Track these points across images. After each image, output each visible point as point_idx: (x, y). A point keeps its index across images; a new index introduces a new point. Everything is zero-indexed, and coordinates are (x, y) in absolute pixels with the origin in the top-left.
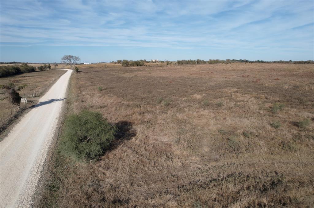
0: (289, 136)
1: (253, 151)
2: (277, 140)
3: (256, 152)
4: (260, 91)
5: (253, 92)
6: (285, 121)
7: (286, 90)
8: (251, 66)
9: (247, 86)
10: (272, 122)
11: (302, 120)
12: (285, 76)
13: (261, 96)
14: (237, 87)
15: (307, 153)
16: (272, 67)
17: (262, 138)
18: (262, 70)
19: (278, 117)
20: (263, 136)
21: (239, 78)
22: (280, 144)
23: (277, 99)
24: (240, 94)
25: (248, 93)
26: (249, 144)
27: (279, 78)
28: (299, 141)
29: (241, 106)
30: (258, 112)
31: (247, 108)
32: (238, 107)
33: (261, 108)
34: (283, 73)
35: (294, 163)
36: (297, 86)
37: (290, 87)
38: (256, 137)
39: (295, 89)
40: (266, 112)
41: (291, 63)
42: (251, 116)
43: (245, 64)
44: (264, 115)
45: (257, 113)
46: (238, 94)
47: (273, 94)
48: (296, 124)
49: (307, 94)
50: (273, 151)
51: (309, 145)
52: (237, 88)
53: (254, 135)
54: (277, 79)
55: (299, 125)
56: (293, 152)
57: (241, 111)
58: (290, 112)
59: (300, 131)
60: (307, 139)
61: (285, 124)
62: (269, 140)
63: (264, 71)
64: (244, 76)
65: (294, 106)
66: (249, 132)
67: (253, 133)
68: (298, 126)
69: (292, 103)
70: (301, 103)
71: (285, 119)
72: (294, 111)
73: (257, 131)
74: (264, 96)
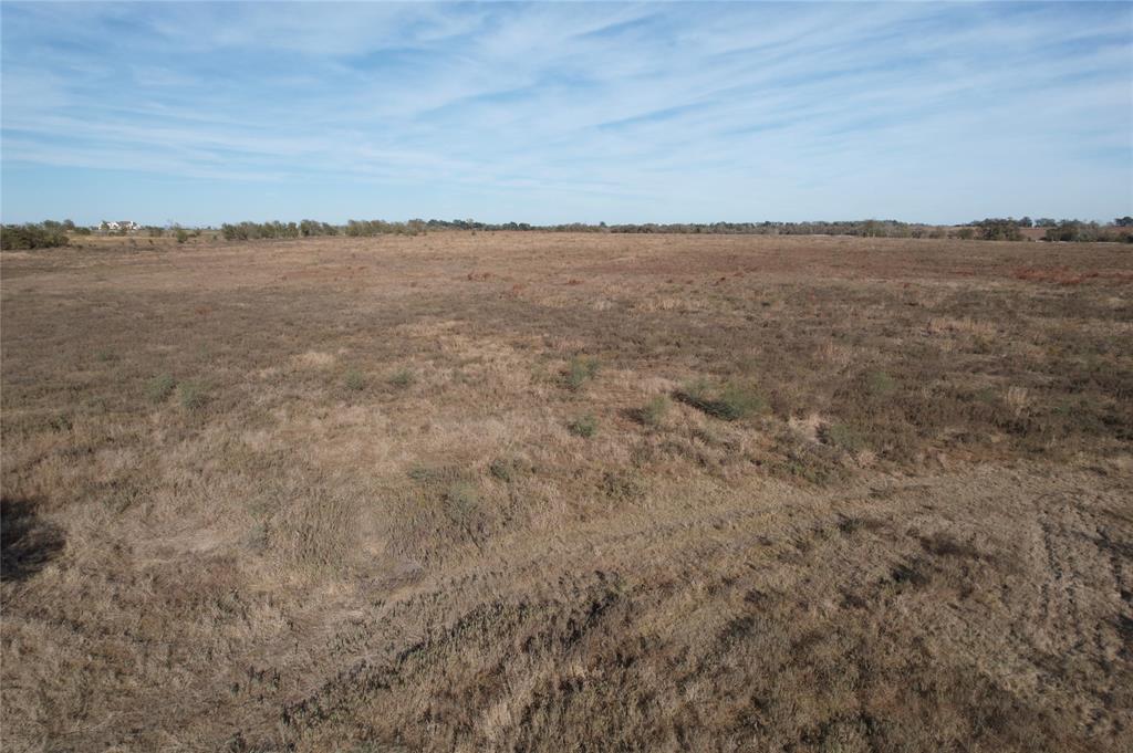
0: (622, 454)
1: (529, 520)
2: (591, 473)
3: (535, 522)
4: (527, 324)
5: (508, 329)
6: (607, 410)
7: (602, 315)
8: (493, 241)
9: (486, 310)
10: (571, 420)
11: (649, 402)
12: (592, 271)
13: (532, 340)
14: (454, 315)
15: (670, 495)
16: (555, 244)
17: (548, 476)
18: (528, 255)
19: (587, 400)
20: (551, 468)
21: (456, 282)
22: (601, 484)
23: (580, 344)
24: (467, 339)
25: (492, 333)
26: (513, 500)
27: (578, 279)
28: (649, 464)
29: (474, 378)
30: (529, 392)
31: (493, 383)
32: (464, 381)
33: (536, 378)
34: (588, 261)
35: (642, 533)
36: (628, 302)
37: (609, 305)
38: (531, 473)
39: (622, 312)
40: (552, 389)
41: (604, 232)
42: (510, 409)
43: (473, 234)
44: (548, 400)
45: (527, 395)
46: (459, 339)
47: (567, 329)
48: (637, 416)
49: (654, 322)
50: (584, 509)
51: (673, 471)
52: (456, 319)
53: (525, 470)
54: (573, 283)
55: (644, 416)
56: (637, 501)
57: (475, 396)
58: (616, 382)
59: (648, 434)
60: (666, 456)
61: (608, 420)
62: (571, 477)
63: (534, 256)
64: (473, 276)
65: (624, 361)
66: (510, 462)
67: (521, 461)
68: (641, 421)
69: (619, 352)
70: (641, 350)
71: (606, 404)
72: (626, 377)
73: (531, 452)
74: (539, 337)
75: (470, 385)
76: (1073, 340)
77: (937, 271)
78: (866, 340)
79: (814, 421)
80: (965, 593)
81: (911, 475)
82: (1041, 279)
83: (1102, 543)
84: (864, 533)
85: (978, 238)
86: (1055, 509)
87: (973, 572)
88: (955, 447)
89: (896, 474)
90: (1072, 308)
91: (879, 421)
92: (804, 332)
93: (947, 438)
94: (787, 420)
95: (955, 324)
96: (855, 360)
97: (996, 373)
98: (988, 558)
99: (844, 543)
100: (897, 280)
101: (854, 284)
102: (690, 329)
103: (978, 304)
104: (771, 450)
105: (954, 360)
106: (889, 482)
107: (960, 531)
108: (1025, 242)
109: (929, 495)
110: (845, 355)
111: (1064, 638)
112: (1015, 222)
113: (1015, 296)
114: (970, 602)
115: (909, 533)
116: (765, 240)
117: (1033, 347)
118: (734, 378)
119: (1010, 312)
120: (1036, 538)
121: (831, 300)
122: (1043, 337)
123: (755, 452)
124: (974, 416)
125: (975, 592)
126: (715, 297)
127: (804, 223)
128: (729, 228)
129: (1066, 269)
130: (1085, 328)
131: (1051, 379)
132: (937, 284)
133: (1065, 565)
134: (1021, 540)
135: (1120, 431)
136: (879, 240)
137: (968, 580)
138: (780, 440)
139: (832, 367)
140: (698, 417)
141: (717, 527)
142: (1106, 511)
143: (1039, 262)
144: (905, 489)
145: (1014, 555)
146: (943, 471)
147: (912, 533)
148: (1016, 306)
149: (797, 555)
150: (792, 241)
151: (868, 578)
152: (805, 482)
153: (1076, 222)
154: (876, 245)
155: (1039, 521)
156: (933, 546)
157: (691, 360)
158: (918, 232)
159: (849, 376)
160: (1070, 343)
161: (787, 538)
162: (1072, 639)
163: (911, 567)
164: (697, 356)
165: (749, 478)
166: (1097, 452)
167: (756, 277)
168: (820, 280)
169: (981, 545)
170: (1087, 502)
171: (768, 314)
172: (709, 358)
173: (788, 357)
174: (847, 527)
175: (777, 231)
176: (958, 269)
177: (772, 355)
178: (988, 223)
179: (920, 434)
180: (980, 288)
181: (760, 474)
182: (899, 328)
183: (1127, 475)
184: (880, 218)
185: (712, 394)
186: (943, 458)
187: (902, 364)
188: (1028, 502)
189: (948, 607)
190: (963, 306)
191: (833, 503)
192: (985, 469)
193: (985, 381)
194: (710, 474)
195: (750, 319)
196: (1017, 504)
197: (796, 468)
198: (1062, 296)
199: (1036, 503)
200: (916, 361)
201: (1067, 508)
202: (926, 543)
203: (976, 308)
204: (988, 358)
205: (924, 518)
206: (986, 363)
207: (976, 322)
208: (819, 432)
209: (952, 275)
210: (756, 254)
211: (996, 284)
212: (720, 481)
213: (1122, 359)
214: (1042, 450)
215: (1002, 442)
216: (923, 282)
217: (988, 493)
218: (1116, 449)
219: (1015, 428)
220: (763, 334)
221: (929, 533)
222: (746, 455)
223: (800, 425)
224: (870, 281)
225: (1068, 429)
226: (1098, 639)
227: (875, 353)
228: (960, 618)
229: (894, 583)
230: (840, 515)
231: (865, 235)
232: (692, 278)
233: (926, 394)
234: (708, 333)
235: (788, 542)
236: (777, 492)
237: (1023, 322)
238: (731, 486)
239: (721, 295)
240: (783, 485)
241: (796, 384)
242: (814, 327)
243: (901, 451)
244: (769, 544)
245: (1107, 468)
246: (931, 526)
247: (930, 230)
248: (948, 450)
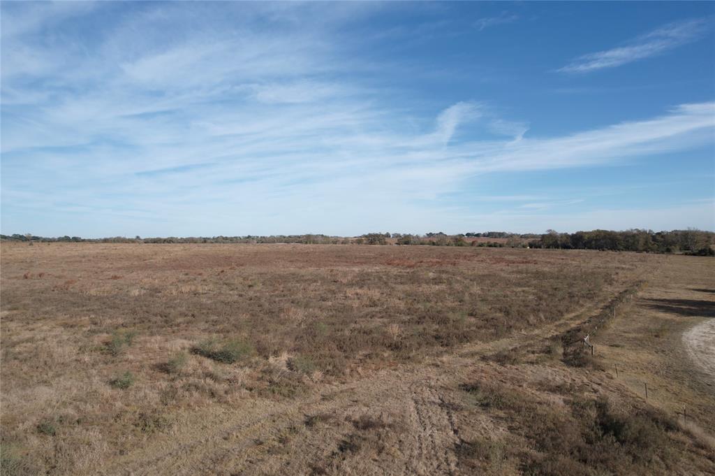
0: (154, 397)
1: (73, 463)
2: (128, 416)
3: (79, 465)
4: (77, 309)
5: (59, 314)
6: (142, 367)
7: (137, 299)
8: (48, 250)
9: (40, 300)
10: (113, 377)
11: (173, 357)
12: (130, 269)
13: (81, 321)
14: (9, 306)
15: (191, 421)
16: (101, 251)
17: (92, 424)
18: (78, 259)
19: (126, 361)
20: (94, 417)
21: (15, 280)
22: (137, 422)
23: (120, 321)
24: (21, 324)
25: (44, 318)
26: (58, 449)
27: (117, 274)
28: (174, 402)
29: (25, 354)
30: (76, 360)
31: (43, 357)
32: (15, 359)
33: (82, 349)
34: (126, 262)
35: (171, 454)
36: (156, 289)
37: (143, 291)
38: (76, 425)
39: (152, 296)
40: (97, 356)
41: (138, 242)
42: (59, 376)
43: (31, 244)
44: (93, 365)
45: (75, 363)
46: (13, 325)
47: (110, 310)
48: (164, 368)
49: (175, 302)
50: (123, 444)
51: (192, 404)
52: (9, 310)
53: (70, 423)
54: (115, 277)
55: (169, 367)
56: (166, 430)
57: (25, 368)
58: (148, 345)
59: (173, 380)
60: (187, 394)
61: (143, 374)
62: (112, 421)
63: (83, 260)
64: (29, 275)
65: (154, 330)
66: (57, 418)
67: (67, 416)
68: (168, 372)
69: (151, 324)
70: (166, 322)
71: (140, 362)
72: (155, 342)
73: (77, 408)
74: (87, 318)
75: (21, 361)
76: (416, 296)
77: (347, 262)
78: (311, 304)
79: (285, 357)
80: (380, 450)
81: (344, 383)
82: (398, 265)
83: (442, 405)
84: (320, 424)
85: (366, 244)
86: (419, 390)
87: (383, 436)
88: (366, 362)
89: (335, 384)
90: (414, 279)
91: (322, 352)
92: (275, 302)
93: (361, 358)
94: (268, 359)
95: (359, 291)
96: (306, 317)
97: (382, 317)
98: (390, 426)
99: (309, 433)
100: (327, 268)
101: (303, 272)
102: (201, 305)
103: (369, 279)
104: (259, 379)
105: (361, 312)
106: (331, 389)
107: (373, 412)
108: (389, 245)
109: (354, 393)
110: (300, 314)
111: (431, 464)
112: (383, 235)
113: (387, 274)
114: (383, 455)
115: (346, 419)
116: (248, 247)
117: (398, 301)
118: (232, 335)
119: (385, 283)
120: (412, 409)
121: (289, 282)
122: (402, 296)
123: (248, 382)
124: (374, 343)
125: (386, 448)
126: (217, 283)
127: (271, 236)
128: (225, 240)
129: (408, 259)
130: (421, 289)
131: (409, 317)
132: (348, 269)
133: (427, 421)
134: (405, 411)
135: (442, 342)
136: (315, 246)
137: (381, 441)
138: (264, 372)
139: (293, 322)
140: (208, 363)
141: (225, 439)
142: (441, 387)
143: (396, 256)
144: (341, 392)
145: (403, 421)
146: (361, 377)
147: (348, 419)
148: (388, 280)
149: (279, 447)
150: (265, 247)
151: (325, 453)
152: (281, 397)
153: (410, 235)
154: (313, 249)
155: (412, 399)
156: (360, 425)
157: (202, 325)
158: (335, 241)
159: (303, 326)
160: (414, 297)
161: (273, 437)
162: (435, 464)
163: (348, 441)
164: (206, 322)
165: (245, 401)
166: (433, 355)
167: (244, 269)
168: (283, 269)
169: (387, 420)
170: (433, 384)
171: (252, 292)
172: (215, 323)
173: (266, 318)
174: (309, 422)
175: (255, 241)
176: (358, 260)
177: (256, 317)
178: (370, 235)
179: (346, 357)
180: (370, 271)
181: (252, 396)
182: (330, 296)
183: (448, 365)
184: (314, 233)
185: (218, 347)
186: (360, 369)
187: (333, 316)
188: (406, 389)
189: (372, 462)
190: (362, 281)
191: (300, 409)
192: (383, 373)
193: (377, 322)
194: (219, 401)
195: (241, 296)
196: (400, 391)
197: (275, 388)
198: (408, 273)
199: (409, 388)
200: (340, 314)
201: (424, 388)
202: (356, 424)
203: (369, 282)
204: (377, 309)
205: (353, 409)
206: (377, 312)
207: (370, 290)
208: (288, 364)
209: (355, 264)
210: (243, 256)
211: (377, 268)
212: (225, 406)
213: (438, 304)
214: (409, 358)
215: (389, 356)
216: (340, 268)
217: (385, 387)
218: (442, 352)
219: (395, 347)
220: (249, 305)
221: (357, 417)
222: (243, 385)
223: (276, 360)
224: (311, 269)
225: (420, 344)
226: (446, 460)
227: (317, 312)
228: (379, 467)
229: (341, 453)
230: (305, 415)
231: (306, 243)
232: (202, 271)
233: (347, 333)
234: (214, 306)
235: (274, 440)
236: (265, 407)
237: (393, 288)
238: (234, 408)
239: (221, 282)
240: (267, 402)
241: (272, 334)
242: (281, 299)
243: (337, 368)
244: (261, 443)
245: (439, 363)
246: (357, 413)
247: (341, 240)
248: (362, 364)
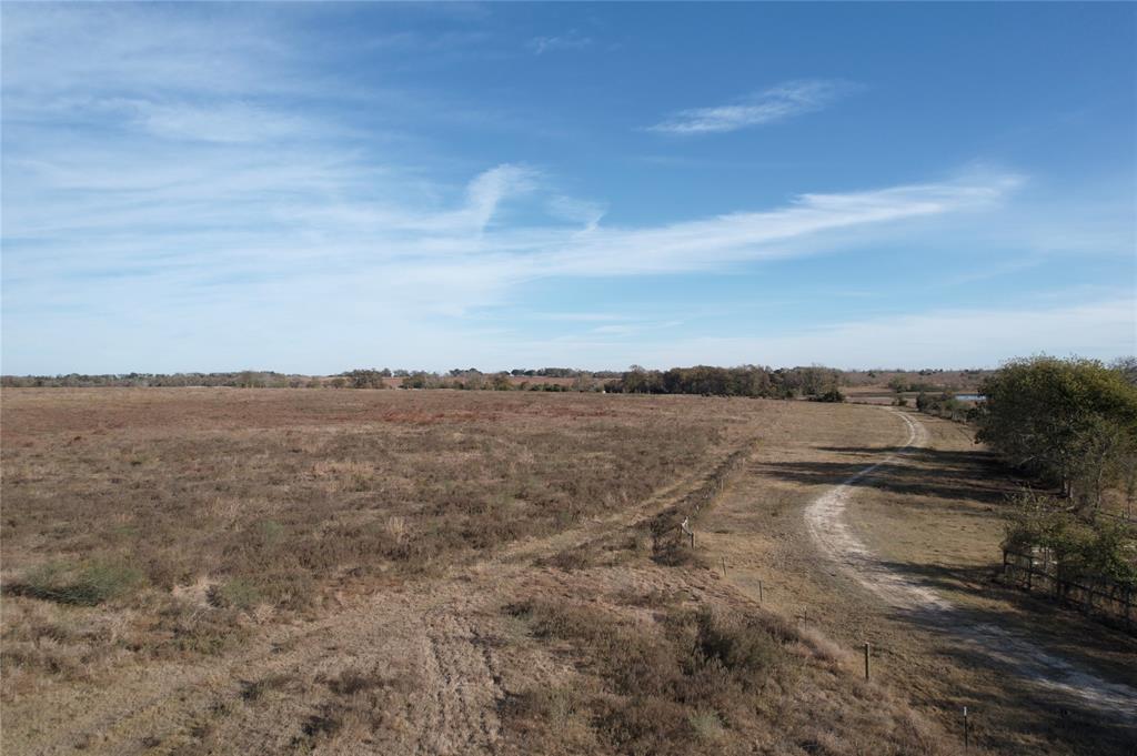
76: (433, 470)
77: (317, 418)
78: (253, 491)
79: (203, 584)
80: (376, 724)
81: (312, 620)
82: (404, 421)
83: (475, 641)
84: (271, 694)
85: (349, 387)
86: (438, 621)
87: (380, 700)
88: (350, 582)
89: (297, 622)
90: (430, 444)
91: (274, 572)
92: (184, 490)
93: (341, 576)
94: (170, 590)
95: (336, 465)
96: (243, 512)
97: (377, 508)
98: (392, 683)
99: (249, 711)
100: (280, 429)
101: (236, 436)
102: (31, 502)
103: (354, 446)
104: (152, 628)
105: (341, 500)
106: (290, 632)
107: (362, 664)
108: (388, 389)
109: (331, 636)
110: (233, 508)
111: (460, 736)
112: (378, 373)
113: (386, 437)
114: (382, 731)
115: (317, 680)
116: (131, 394)
117: (403, 480)
118: (98, 553)
119: (382, 451)
120: (428, 652)
121: (212, 454)
122: (411, 470)
123: (131, 636)
124: (363, 551)
125: (385, 720)
126: (65, 460)
127: (178, 374)
128: (83, 381)
129: (421, 411)
130: (440, 459)
131: (421, 506)
132: (317, 430)
133: (452, 669)
134: (416, 657)
135: (474, 542)
136: (258, 390)
137: (377, 709)
138: (165, 614)
139: (219, 524)
140: (48, 612)
141: (80, 747)
142: (475, 612)
143: (400, 407)
144: (308, 635)
145: (412, 673)
146: (342, 608)
147: (320, 679)
148: (386, 445)
149: (193, 745)
150: (165, 394)
151: (280, 743)
152: (198, 655)
153: (423, 373)
154: (256, 395)
155: (428, 635)
156: (342, 687)
157: (33, 540)
158: (296, 382)
159: (237, 529)
160: (431, 473)
161: (181, 728)
162: (466, 734)
163: (321, 715)
164: (43, 533)
165: (124, 670)
166: (462, 563)
167: (124, 434)
168: (199, 432)
169: (386, 673)
170: (460, 609)
171: (139, 474)
172: (61, 534)
173: (167, 519)
174: (250, 693)
175: (146, 383)
176: (335, 415)
177: (148, 519)
178: (356, 373)
179: (316, 577)
180: (356, 431)
181: (139, 660)
182: (285, 475)
183: (484, 577)
184: (258, 369)
185: (68, 578)
186: (339, 596)
187: (291, 510)
188: (418, 620)
189: (362, 744)
190: (343, 448)
191: (232, 671)
192: (379, 598)
193: (369, 515)
194: (69, 679)
195: (115, 481)
196: (409, 625)
197: (186, 642)
198: (420, 434)
199: (423, 619)
200: (305, 505)
201: (447, 617)
202: (334, 686)
203: (354, 450)
204: (369, 494)
205: (327, 661)
206: (368, 499)
207: (355, 462)
208: (210, 596)
209: (330, 421)
210: (122, 409)
211: (368, 427)
212: (83, 684)
213: (468, 482)
214: (422, 570)
215: (390, 569)
216: (304, 429)
217: (384, 621)
218: (474, 557)
219: (399, 555)
220: (134, 497)
221: (336, 674)
222: (120, 642)
223: (187, 591)
224: (252, 431)
225: (439, 548)
226: (483, 726)
227: (264, 503)
228: (374, 751)
229: (308, 737)
230: (242, 682)
231: (243, 386)
232: (31, 439)
233: (317, 536)
234: (59, 503)
235: (182, 733)
236: (166, 676)
237: (394, 459)
238: (100, 686)
239: (75, 458)
240: (170, 666)
241: (178, 547)
242: (196, 483)
243: (300, 597)
244: (157, 743)
245: (470, 575)
246: (335, 668)
247: (307, 381)
248: (343, 586)
